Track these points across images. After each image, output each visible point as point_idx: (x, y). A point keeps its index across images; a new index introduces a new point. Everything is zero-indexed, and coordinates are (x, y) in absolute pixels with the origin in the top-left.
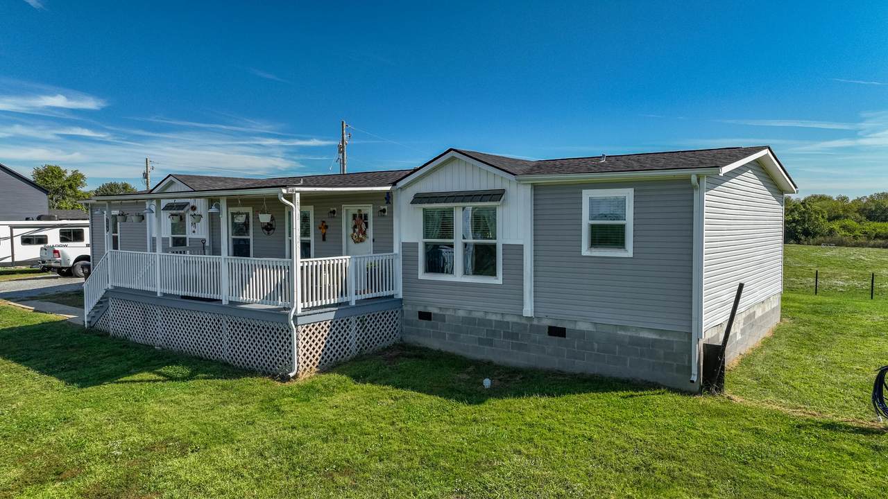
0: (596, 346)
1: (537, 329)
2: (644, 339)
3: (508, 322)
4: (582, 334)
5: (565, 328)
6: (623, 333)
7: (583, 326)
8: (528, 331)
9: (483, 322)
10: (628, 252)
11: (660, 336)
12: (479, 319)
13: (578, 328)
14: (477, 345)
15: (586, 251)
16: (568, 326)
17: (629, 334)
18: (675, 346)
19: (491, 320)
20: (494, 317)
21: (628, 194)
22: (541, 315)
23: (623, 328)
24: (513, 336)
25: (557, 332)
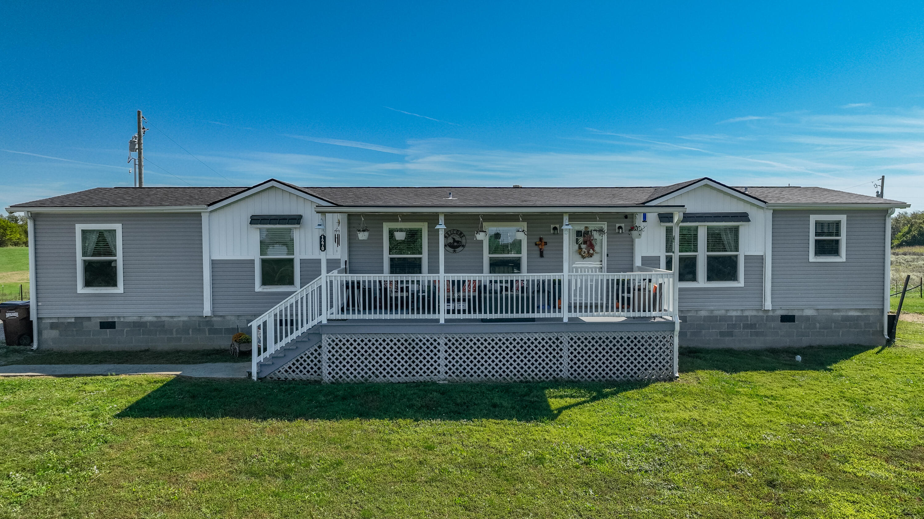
0: (818, 325)
1: (773, 318)
2: (852, 316)
3: (747, 316)
4: (808, 318)
5: (794, 316)
6: (837, 314)
7: (809, 312)
8: (765, 321)
9: (723, 319)
10: (843, 257)
11: (862, 313)
12: (720, 316)
13: (804, 314)
14: (719, 337)
15: (812, 258)
16: (796, 313)
17: (842, 314)
18: (871, 319)
19: (732, 316)
20: (734, 314)
21: (843, 218)
22: (776, 308)
23: (837, 310)
24: (752, 326)
25: (787, 319)
